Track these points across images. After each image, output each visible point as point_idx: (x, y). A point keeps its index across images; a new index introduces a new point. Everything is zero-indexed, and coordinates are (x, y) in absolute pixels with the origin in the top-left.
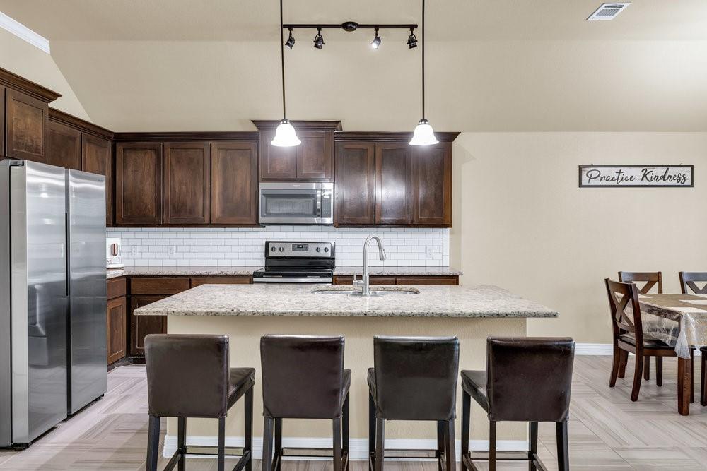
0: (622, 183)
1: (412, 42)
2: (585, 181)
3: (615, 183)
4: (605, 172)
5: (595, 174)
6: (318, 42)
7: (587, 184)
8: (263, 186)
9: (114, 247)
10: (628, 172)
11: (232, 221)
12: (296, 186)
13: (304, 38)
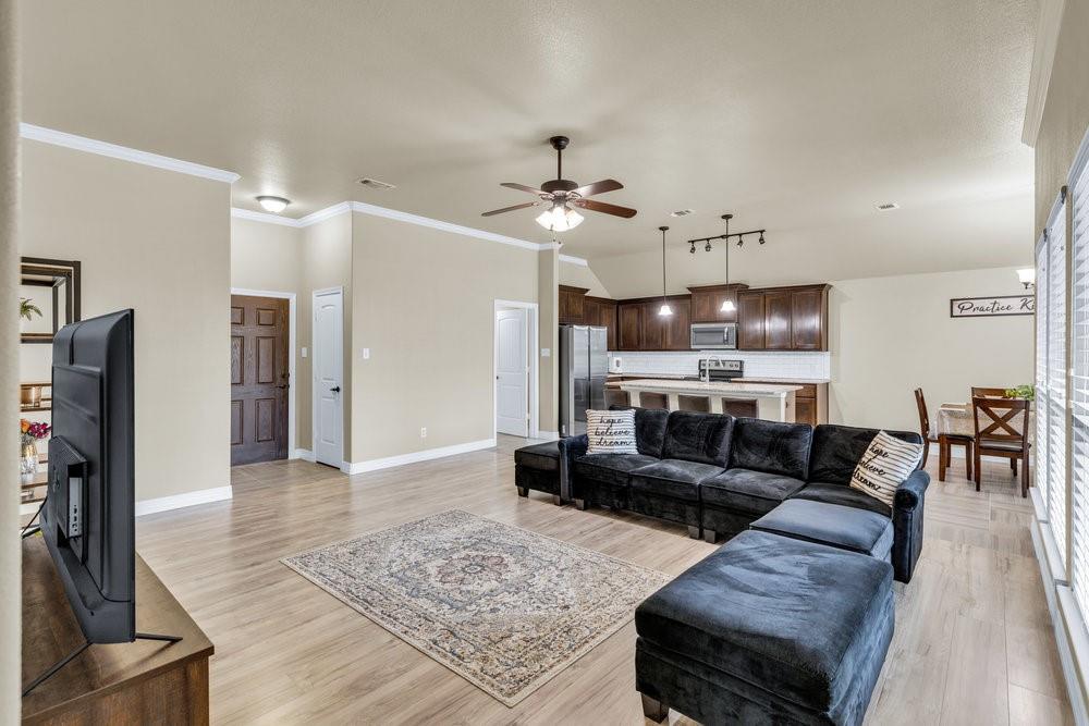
0: (997, 312)
1: (762, 241)
2: (957, 311)
3: (990, 313)
4: (977, 303)
5: (967, 306)
6: (708, 248)
7: (959, 314)
8: (693, 326)
9: (618, 362)
10: (1004, 303)
11: (679, 347)
12: (713, 325)
13: (700, 247)
